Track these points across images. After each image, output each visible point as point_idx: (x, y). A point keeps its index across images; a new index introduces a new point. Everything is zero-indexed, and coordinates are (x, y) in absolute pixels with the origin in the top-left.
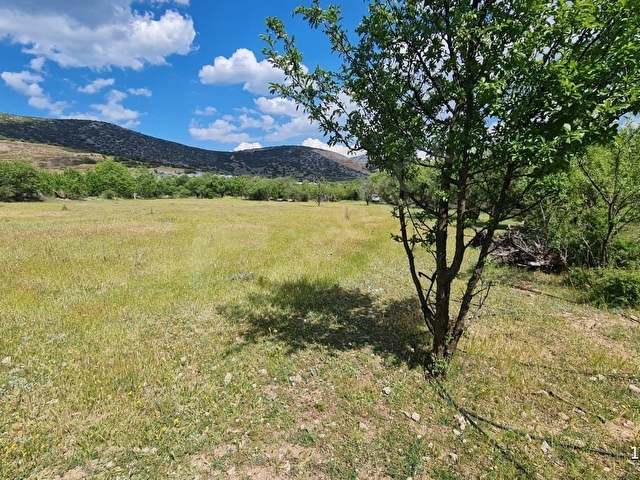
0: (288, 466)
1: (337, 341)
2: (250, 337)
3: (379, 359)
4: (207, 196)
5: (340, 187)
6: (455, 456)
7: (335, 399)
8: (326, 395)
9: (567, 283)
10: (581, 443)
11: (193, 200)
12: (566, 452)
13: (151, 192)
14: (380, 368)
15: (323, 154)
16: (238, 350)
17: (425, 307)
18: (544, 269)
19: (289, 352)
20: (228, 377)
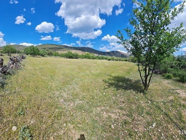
0: (118, 114)
1: (126, 88)
2: (109, 86)
3: (134, 92)
4: (101, 59)
5: (124, 59)
6: (149, 109)
7: (126, 100)
8: (125, 99)
9: (162, 76)
10: (166, 101)
11: (99, 60)
12: (164, 103)
13: (93, 58)
14: (135, 94)
15: (121, 53)
16: (106, 89)
17: (143, 82)
18: (159, 74)
19: (117, 90)
20: (104, 94)
